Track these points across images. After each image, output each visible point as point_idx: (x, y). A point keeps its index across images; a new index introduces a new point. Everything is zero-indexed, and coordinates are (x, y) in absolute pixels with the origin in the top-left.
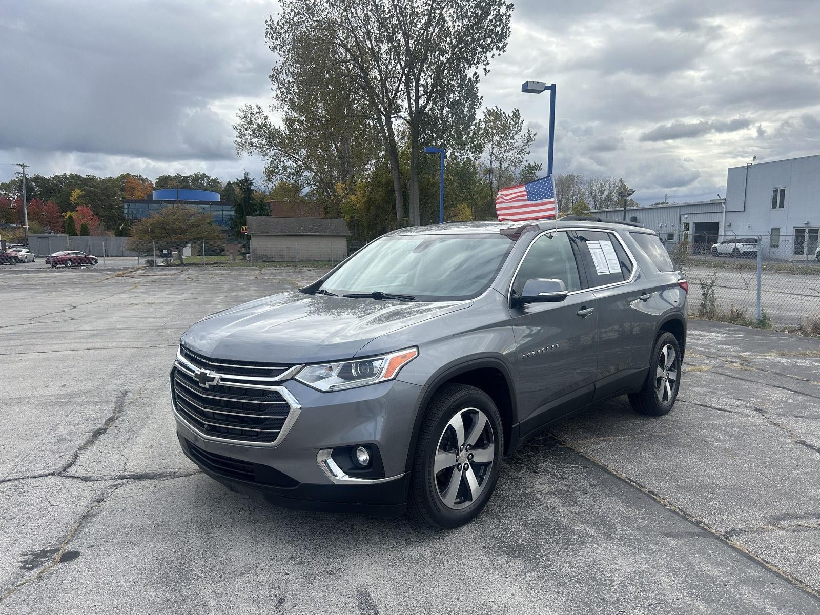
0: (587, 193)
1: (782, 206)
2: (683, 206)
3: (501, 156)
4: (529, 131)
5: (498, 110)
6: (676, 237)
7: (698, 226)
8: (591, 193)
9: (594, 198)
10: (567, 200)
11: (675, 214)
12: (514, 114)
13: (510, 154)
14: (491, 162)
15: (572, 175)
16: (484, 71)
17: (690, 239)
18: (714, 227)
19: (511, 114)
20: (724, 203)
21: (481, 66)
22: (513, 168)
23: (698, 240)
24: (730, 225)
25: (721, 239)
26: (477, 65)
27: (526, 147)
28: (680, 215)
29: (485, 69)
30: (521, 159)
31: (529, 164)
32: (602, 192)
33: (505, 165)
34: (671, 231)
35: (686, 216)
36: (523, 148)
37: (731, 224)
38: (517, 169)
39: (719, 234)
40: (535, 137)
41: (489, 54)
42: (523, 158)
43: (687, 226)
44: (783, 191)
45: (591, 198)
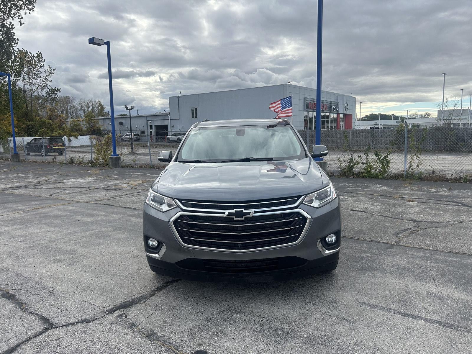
0: (79, 108)
1: (196, 117)
2: (147, 116)
3: (31, 81)
4: (50, 67)
5: (24, 50)
6: (146, 132)
7: (157, 127)
8: (81, 107)
9: (84, 111)
10: (67, 112)
11: (145, 120)
12: (38, 55)
13: (37, 81)
14: (24, 85)
15: (68, 97)
16: (19, 23)
17: (154, 134)
18: (166, 127)
19: (36, 55)
20: (169, 115)
21: (16, 19)
22: (40, 90)
23: (157, 134)
24: (173, 127)
25: (169, 133)
26: (14, 18)
27: (49, 77)
28: (147, 121)
29: (20, 22)
30: (46, 84)
31: (52, 88)
32: (88, 108)
33: (34, 88)
34: (143, 130)
35: (150, 122)
36: (47, 78)
37: (173, 125)
38: (44, 91)
39: (168, 131)
40: (54, 72)
41: (21, 12)
42: (47, 84)
43: (151, 127)
44: (196, 109)
45: (82, 111)
